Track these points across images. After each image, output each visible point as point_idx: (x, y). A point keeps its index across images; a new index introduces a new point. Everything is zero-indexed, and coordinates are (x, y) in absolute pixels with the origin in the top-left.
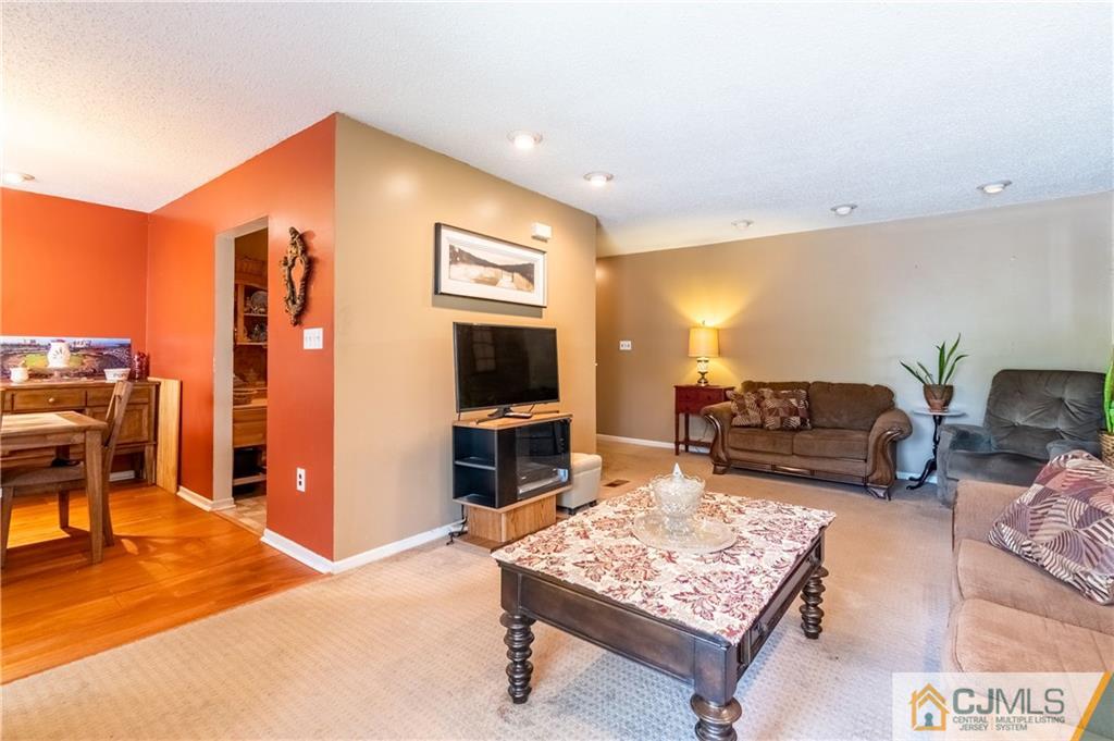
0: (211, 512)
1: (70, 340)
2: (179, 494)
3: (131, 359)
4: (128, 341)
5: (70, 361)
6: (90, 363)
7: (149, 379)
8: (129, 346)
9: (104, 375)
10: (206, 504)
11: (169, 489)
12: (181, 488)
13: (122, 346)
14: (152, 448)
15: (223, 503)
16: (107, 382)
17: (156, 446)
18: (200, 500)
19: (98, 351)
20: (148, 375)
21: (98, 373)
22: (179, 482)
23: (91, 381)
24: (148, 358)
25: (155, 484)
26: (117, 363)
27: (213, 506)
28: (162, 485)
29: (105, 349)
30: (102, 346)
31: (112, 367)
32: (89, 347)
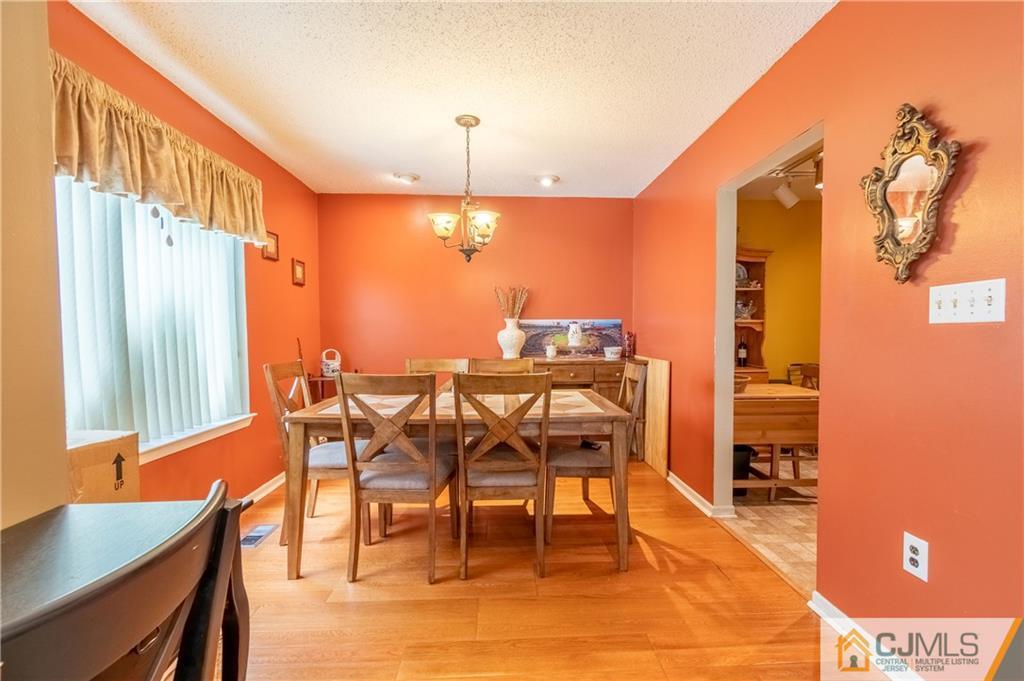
0: (712, 519)
1: (581, 321)
2: (668, 479)
3: (621, 338)
4: (619, 321)
5: (582, 340)
6: (595, 342)
7: (636, 357)
8: (621, 326)
9: (603, 353)
10: (707, 507)
11: (657, 469)
12: (671, 473)
13: (615, 326)
14: (642, 425)
15: (725, 510)
16: (606, 359)
17: (644, 423)
18: (696, 498)
19: (598, 331)
20: (634, 353)
21: (599, 351)
22: (669, 467)
23: (597, 359)
24: (635, 337)
25: (643, 460)
26: (613, 342)
27: (713, 511)
28: (650, 463)
29: (604, 329)
30: (602, 327)
31: (609, 346)
32: (593, 328)
